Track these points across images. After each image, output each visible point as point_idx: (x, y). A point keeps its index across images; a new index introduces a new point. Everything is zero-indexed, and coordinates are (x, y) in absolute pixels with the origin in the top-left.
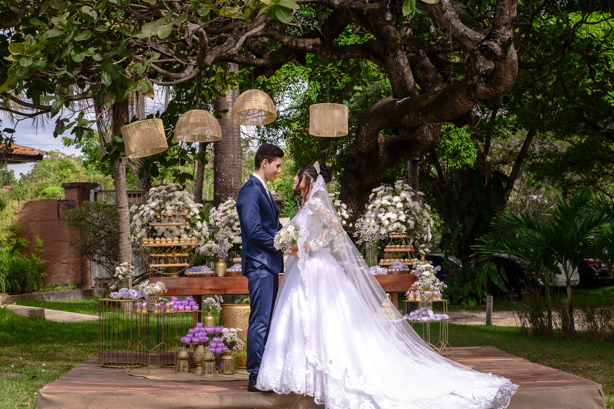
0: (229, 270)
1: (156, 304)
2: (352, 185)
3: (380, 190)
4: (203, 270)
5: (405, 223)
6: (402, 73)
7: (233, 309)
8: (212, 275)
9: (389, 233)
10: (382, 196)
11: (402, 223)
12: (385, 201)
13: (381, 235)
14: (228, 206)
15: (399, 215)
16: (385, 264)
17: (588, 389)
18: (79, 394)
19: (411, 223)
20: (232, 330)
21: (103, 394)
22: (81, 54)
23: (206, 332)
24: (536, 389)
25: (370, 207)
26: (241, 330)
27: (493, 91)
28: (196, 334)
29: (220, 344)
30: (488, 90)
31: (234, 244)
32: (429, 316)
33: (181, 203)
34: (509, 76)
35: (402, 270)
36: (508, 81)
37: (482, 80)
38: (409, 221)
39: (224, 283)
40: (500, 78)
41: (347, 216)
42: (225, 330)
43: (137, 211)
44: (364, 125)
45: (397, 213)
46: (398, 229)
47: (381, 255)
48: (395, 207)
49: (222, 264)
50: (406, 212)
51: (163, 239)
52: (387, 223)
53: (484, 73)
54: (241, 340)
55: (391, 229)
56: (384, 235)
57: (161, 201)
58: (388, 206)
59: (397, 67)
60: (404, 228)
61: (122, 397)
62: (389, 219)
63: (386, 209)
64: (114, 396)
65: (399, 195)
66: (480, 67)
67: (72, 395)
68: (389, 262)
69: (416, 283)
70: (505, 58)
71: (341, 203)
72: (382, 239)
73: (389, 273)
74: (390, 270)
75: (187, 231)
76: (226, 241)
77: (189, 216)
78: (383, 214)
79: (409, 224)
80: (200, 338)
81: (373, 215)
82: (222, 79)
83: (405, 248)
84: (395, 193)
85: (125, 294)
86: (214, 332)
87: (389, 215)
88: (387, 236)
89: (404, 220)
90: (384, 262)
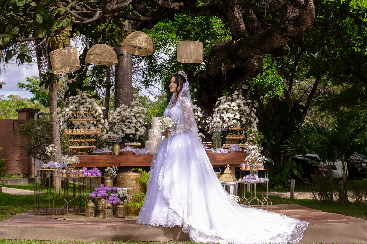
0: (122, 150)
1: (73, 171)
2: (204, 98)
3: (223, 99)
4: (104, 150)
5: (240, 120)
6: (237, 23)
7: (125, 175)
8: (111, 154)
9: (229, 127)
10: (225, 102)
11: (237, 120)
12: (226, 106)
13: (224, 128)
14: (122, 109)
15: (235, 115)
16: (226, 147)
17: (363, 224)
18: (18, 227)
19: (244, 120)
20: (124, 189)
21: (34, 227)
22: (23, 1)
23: (106, 190)
24: (328, 224)
25: (216, 110)
26: (130, 189)
27: (298, 30)
28: (99, 191)
29: (115, 198)
30: (295, 30)
31: (126, 134)
32: (255, 179)
33: (90, 106)
34: (309, 19)
35: (237, 150)
36: (308, 23)
37: (291, 23)
38: (242, 119)
39: (119, 159)
40: (303, 21)
41: (201, 116)
42: (119, 189)
43: (61, 112)
44: (212, 57)
45: (234, 113)
46: (235, 124)
47: (224, 141)
48: (233, 109)
49: (117, 147)
50: (240, 113)
51: (78, 130)
52: (227, 120)
53: (292, 18)
54: (130, 196)
55: (230, 124)
56: (226, 128)
57: (77, 105)
58: (228, 109)
59: (234, 18)
60: (239, 123)
61: (48, 229)
62: (229, 118)
63: (227, 111)
64: (42, 229)
65: (236, 102)
66: (289, 16)
67: (13, 228)
68: (229, 146)
69: (247, 157)
70: (307, 6)
71: (197, 107)
72: (224, 131)
73: (229, 152)
74: (229, 151)
75: (94, 125)
76: (120, 132)
77: (95, 115)
78: (225, 114)
79: (242, 121)
80: (102, 194)
81: (218, 115)
82: (120, 35)
83: (240, 136)
84: (233, 101)
85: (52, 165)
86: (112, 190)
87: (229, 115)
88: (227, 129)
89: (239, 118)
90: (226, 146)
